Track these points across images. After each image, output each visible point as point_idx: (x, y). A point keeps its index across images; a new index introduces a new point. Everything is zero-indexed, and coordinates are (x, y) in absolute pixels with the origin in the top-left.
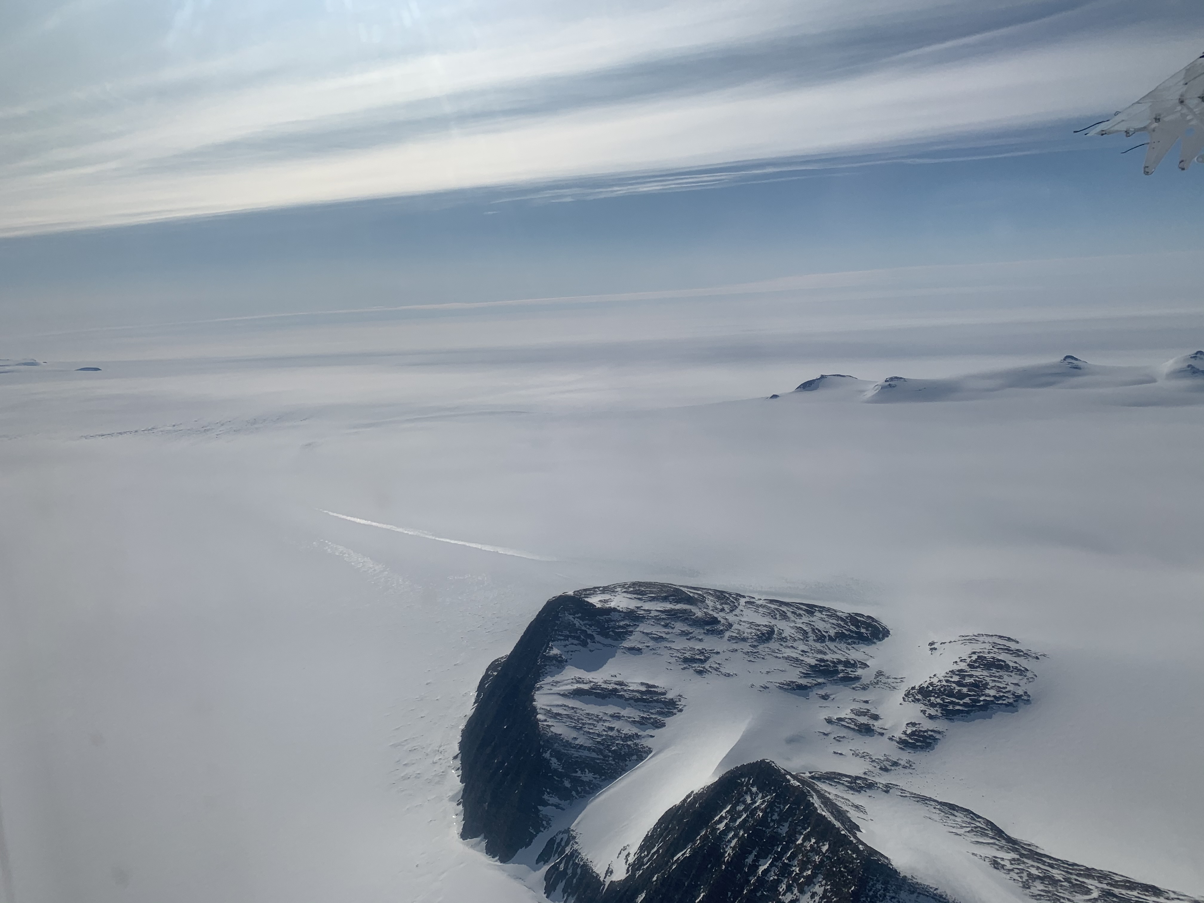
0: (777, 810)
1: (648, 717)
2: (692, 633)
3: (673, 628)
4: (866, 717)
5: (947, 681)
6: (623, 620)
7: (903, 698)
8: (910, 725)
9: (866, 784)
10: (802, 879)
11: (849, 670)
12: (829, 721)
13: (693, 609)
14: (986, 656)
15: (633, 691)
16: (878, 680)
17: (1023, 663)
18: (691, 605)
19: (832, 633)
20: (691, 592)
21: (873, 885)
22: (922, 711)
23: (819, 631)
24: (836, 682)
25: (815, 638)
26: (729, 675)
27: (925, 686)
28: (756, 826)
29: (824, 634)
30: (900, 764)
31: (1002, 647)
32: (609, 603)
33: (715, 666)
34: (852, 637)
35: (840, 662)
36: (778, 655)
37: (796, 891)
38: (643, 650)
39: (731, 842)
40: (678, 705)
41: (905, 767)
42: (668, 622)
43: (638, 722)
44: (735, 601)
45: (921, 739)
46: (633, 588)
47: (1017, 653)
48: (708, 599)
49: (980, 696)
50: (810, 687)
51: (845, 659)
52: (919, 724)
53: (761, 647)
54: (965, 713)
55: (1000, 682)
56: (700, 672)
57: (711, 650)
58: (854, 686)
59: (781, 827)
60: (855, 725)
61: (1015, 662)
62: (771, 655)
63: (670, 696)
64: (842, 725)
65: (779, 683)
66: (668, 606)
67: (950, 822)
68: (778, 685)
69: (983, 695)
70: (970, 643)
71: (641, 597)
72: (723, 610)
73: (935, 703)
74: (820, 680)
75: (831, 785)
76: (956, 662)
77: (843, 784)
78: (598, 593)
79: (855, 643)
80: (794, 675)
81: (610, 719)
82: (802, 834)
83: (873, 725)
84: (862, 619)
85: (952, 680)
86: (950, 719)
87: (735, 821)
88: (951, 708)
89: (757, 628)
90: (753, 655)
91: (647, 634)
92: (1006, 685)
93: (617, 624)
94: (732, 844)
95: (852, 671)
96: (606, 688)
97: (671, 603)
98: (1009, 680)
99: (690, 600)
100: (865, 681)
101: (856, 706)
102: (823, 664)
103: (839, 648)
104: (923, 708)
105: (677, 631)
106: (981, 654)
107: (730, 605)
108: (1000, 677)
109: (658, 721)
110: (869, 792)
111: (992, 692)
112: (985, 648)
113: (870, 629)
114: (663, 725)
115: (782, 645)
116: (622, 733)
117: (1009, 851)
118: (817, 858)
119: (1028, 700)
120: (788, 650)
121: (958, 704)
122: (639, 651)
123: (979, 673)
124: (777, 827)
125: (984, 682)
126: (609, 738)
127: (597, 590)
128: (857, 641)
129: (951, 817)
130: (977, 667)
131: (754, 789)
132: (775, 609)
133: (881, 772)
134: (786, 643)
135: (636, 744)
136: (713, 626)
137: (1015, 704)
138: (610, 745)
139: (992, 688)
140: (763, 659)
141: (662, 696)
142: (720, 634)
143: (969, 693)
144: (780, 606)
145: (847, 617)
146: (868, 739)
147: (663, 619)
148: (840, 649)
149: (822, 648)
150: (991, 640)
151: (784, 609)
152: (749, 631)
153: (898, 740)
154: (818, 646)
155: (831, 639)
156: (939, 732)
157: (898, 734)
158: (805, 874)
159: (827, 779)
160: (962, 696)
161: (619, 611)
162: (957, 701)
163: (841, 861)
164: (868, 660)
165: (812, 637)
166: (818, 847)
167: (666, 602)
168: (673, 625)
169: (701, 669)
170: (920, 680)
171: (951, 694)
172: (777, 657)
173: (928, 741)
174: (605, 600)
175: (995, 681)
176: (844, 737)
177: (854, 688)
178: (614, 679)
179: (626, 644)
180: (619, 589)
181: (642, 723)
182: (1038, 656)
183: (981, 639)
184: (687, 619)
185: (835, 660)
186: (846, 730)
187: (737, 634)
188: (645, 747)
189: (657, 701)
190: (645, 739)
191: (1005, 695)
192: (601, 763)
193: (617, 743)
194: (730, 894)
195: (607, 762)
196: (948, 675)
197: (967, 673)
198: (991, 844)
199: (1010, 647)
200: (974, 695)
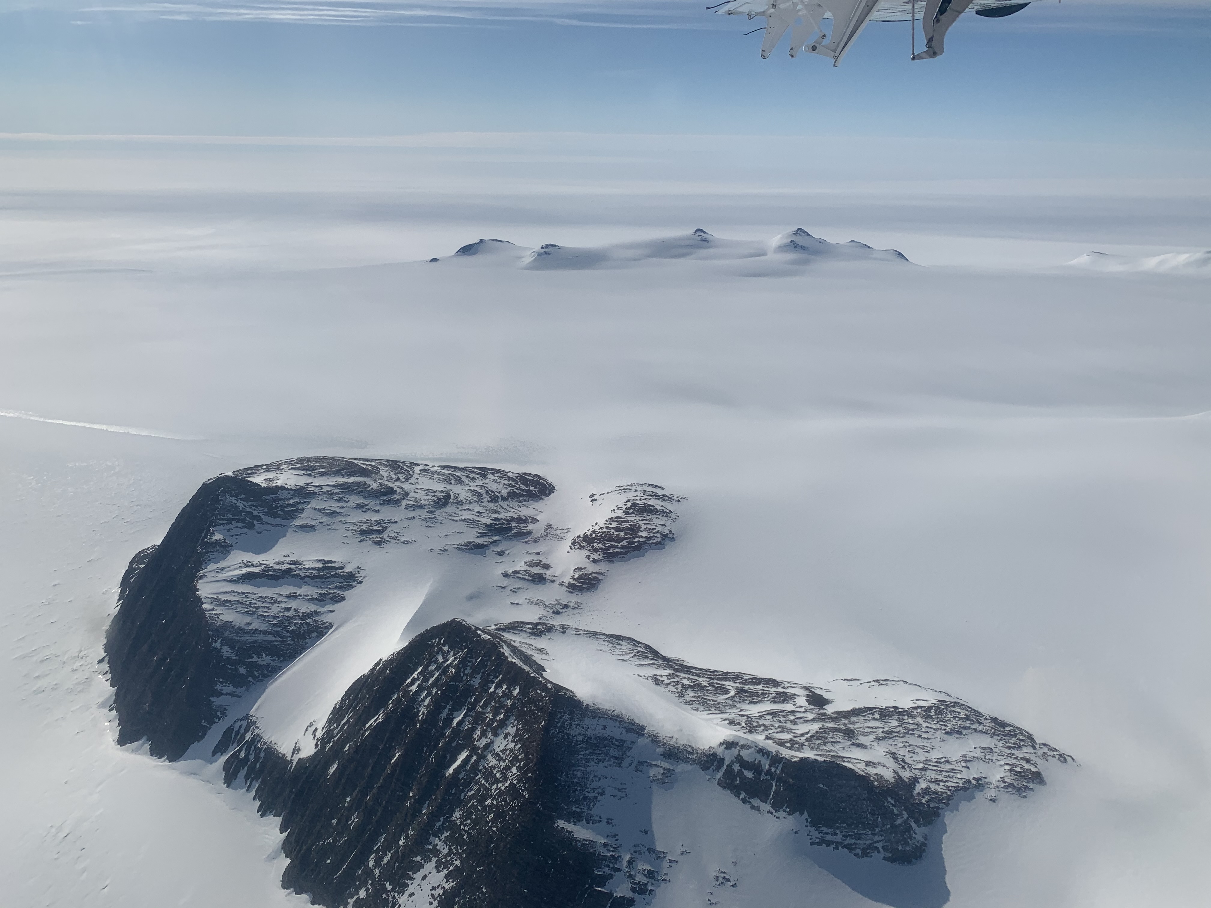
0: (469, 664)
1: (326, 592)
2: (367, 505)
3: (347, 502)
4: (539, 568)
5: (607, 528)
6: (292, 498)
7: (570, 546)
8: (577, 570)
9: (546, 629)
10: (496, 723)
11: (521, 525)
12: (506, 575)
13: (368, 481)
14: (638, 502)
15: (309, 569)
16: (547, 533)
17: (668, 506)
18: (365, 477)
19: (504, 492)
20: (364, 464)
21: (561, 718)
22: (586, 556)
23: (493, 492)
24: (510, 539)
25: (489, 499)
26: (408, 542)
27: (589, 533)
28: (450, 682)
29: (497, 494)
30: (570, 606)
31: (651, 494)
32: (275, 482)
33: (393, 535)
34: (522, 495)
35: (513, 519)
36: (455, 518)
37: (490, 735)
38: (316, 526)
39: (425, 701)
40: (358, 577)
41: (574, 608)
42: (341, 496)
43: (316, 599)
44: (410, 470)
45: (587, 581)
46: (301, 464)
47: (663, 498)
48: (382, 469)
49: (635, 538)
50: (486, 545)
51: (518, 516)
52: (585, 568)
53: (438, 512)
54: (622, 554)
55: (651, 524)
56: (378, 543)
57: (388, 520)
58: (526, 540)
59: (474, 679)
60: (529, 576)
61: (662, 506)
62: (448, 519)
63: (348, 569)
64: (518, 577)
65: (457, 545)
66: (341, 480)
67: (617, 651)
68: (457, 546)
69: (637, 537)
70: (625, 492)
71: (310, 472)
72: (398, 479)
73: (598, 548)
74: (495, 538)
75: (515, 633)
76: (614, 510)
77: (526, 631)
78: (261, 471)
79: (525, 501)
80: (471, 536)
81: (286, 600)
82: (493, 682)
83: (546, 574)
84: (530, 478)
85: (612, 526)
86: (611, 561)
87: (428, 680)
88: (611, 551)
89: (433, 494)
90: (431, 521)
91: (320, 510)
92: (655, 526)
93: (286, 503)
94: (426, 703)
95: (524, 527)
96: (279, 569)
97: (343, 477)
98: (658, 521)
99: (364, 472)
100: (535, 535)
101: (529, 558)
102: (497, 523)
103: (511, 506)
104: (588, 553)
105: (351, 504)
106: (635, 502)
107: (405, 474)
108: (650, 520)
109: (337, 595)
110: (549, 635)
111: (644, 534)
112: (637, 496)
113: (538, 486)
114: (343, 599)
115: (458, 508)
116: (299, 612)
117: (665, 668)
118: (508, 702)
119: (673, 538)
120: (464, 513)
121: (617, 547)
122: (312, 528)
123: (633, 518)
124: (470, 680)
125: (637, 526)
126: (286, 618)
127: (260, 468)
128: (527, 499)
129: (618, 647)
130: (633, 513)
131: (446, 648)
132: (449, 474)
133: (553, 615)
134: (463, 507)
135: (316, 622)
136: (389, 496)
137: (663, 542)
138: (287, 626)
139: (644, 530)
140: (441, 523)
141: (340, 571)
142: (396, 503)
143: (626, 536)
144: (454, 471)
145: (517, 477)
146: (541, 587)
147: (336, 493)
148: (512, 508)
149: (496, 508)
150: (640, 488)
151: (458, 473)
152: (426, 498)
153: (567, 585)
154: (492, 506)
155: (504, 499)
156: (601, 574)
157: (567, 580)
158: (498, 718)
159: (511, 629)
160: (619, 539)
161: (287, 489)
162: (616, 544)
163: (531, 701)
164: (536, 515)
165: (486, 498)
166: (509, 691)
167: (339, 476)
168: (347, 498)
169: (379, 539)
170: (584, 529)
171: (611, 539)
172: (454, 520)
173: (592, 582)
174: (270, 478)
175: (646, 524)
176: (519, 588)
177: (526, 542)
178: (288, 559)
179: (298, 522)
180: (285, 466)
181: (321, 599)
182: (680, 500)
183: (634, 488)
184: (361, 491)
185: (509, 518)
186: (522, 582)
187: (414, 501)
188: (325, 623)
189: (334, 576)
190: (325, 615)
191: (655, 535)
192: (279, 645)
193: (295, 623)
194: (425, 749)
195: (285, 643)
196: (607, 523)
197: (624, 519)
198: (651, 664)
199: (657, 493)
200: (630, 538)
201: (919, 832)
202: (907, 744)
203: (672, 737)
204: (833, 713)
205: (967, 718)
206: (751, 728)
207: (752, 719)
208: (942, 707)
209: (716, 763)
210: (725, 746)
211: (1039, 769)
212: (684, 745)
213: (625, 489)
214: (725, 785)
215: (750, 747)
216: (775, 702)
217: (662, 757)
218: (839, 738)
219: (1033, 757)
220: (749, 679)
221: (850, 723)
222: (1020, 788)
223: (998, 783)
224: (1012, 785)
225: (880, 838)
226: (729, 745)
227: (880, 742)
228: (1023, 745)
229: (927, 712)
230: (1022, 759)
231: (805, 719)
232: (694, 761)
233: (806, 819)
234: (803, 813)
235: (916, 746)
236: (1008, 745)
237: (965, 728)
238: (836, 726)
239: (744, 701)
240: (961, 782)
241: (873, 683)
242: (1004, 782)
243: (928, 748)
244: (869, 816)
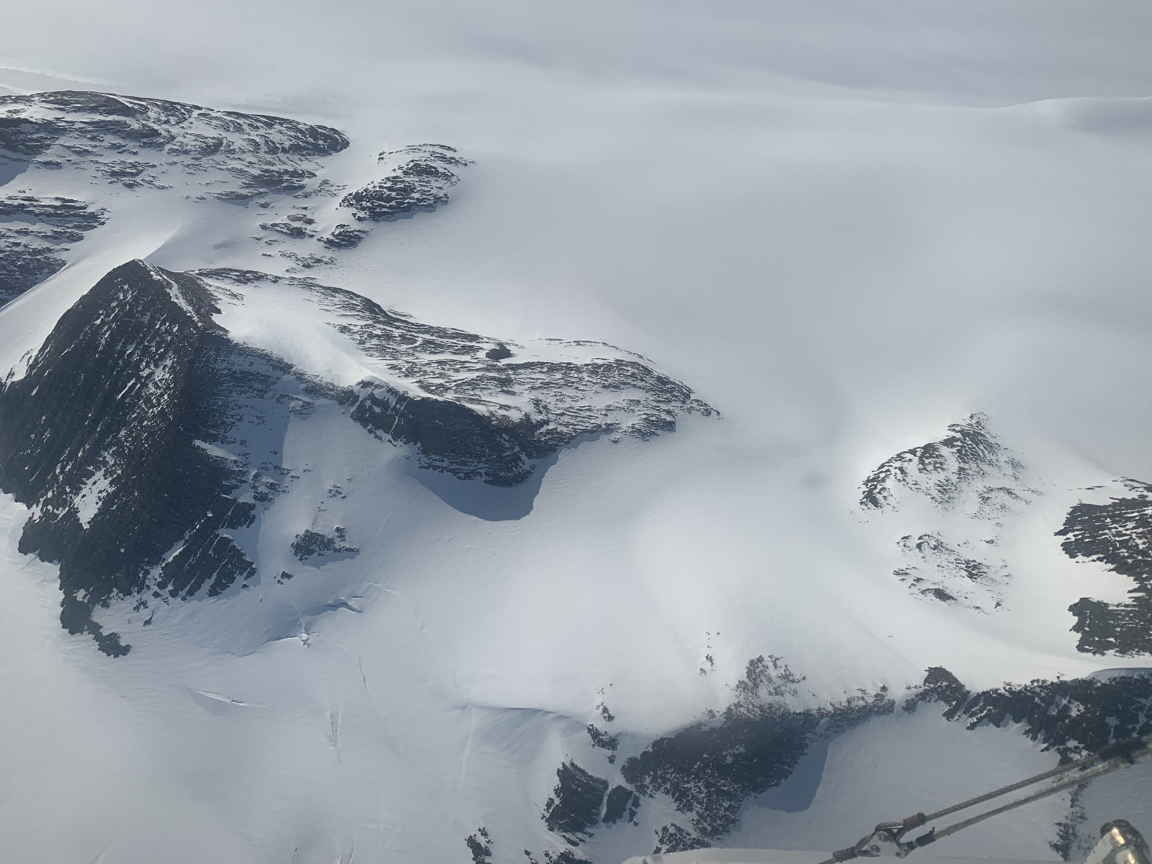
0: (142, 302)
1: (63, 231)
2: (124, 146)
3: (101, 141)
4: (301, 222)
5: (380, 187)
6: (37, 133)
7: (340, 203)
8: (340, 227)
9: (255, 277)
10: (157, 356)
11: (295, 179)
12: (264, 227)
13: (129, 120)
14: (421, 163)
15: (45, 206)
16: (321, 189)
17: (452, 169)
18: (126, 116)
19: (287, 144)
20: (131, 103)
22: (353, 214)
23: (273, 143)
24: (278, 191)
25: (267, 150)
26: (163, 188)
27: (360, 192)
28: (124, 318)
29: (278, 145)
30: (323, 261)
31: (439, 155)
32: (20, 114)
33: (148, 179)
34: (306, 149)
35: (286, 172)
36: (222, 167)
37: (152, 366)
38: (62, 164)
39: (106, 334)
40: (100, 218)
41: (326, 263)
42: (95, 134)
43: (50, 236)
44: (186, 113)
45: (347, 238)
46: (54, 97)
47: (450, 161)
48: (152, 110)
49: (406, 199)
50: (250, 197)
51: (293, 170)
52: (348, 226)
53: (204, 160)
54: (390, 214)
55: (425, 186)
56: (130, 186)
57: (146, 164)
58: (296, 194)
59: (144, 316)
60: (288, 229)
61: (445, 169)
62: (215, 167)
63: (90, 210)
64: (276, 230)
65: (217, 194)
66: (97, 117)
67: (326, 302)
68: (217, 195)
69: (408, 198)
70: (413, 152)
71: (63, 107)
72: (167, 122)
73: (365, 206)
74: (261, 190)
75: (218, 279)
76: (395, 170)
77: (230, 278)
78: (9, 102)
79: (309, 154)
80: (236, 186)
81: (16, 235)
82: (159, 320)
83: (306, 229)
84: (323, 131)
85: (385, 186)
86: (376, 220)
87: (110, 316)
88: (378, 210)
89: (203, 140)
90: (194, 167)
91: (69, 147)
92: (431, 188)
93: (29, 137)
94: (106, 336)
95: (297, 181)
96: (10, 205)
97: (101, 115)
98: (435, 185)
99: (125, 111)
100: (307, 190)
101: (294, 212)
102: (267, 174)
103: (291, 159)
104: (355, 211)
105: (106, 144)
106: (418, 162)
107: (178, 117)
109: (75, 235)
110: (256, 283)
111: (416, 195)
112: (424, 157)
113: (329, 140)
114: (81, 238)
115: (228, 157)
116: (29, 248)
117: (368, 319)
118: (169, 338)
119: (446, 201)
120: (234, 162)
121: (385, 207)
122: (58, 165)
123: (410, 179)
124: (141, 317)
125: (412, 187)
126: (14, 253)
127: (8, 99)
128: (312, 153)
129: (330, 298)
130: (412, 173)
131: (126, 287)
132: (230, 121)
133: (303, 268)
134: (234, 156)
135: (48, 258)
136: (151, 138)
137: (434, 205)
138: (15, 260)
139: (418, 191)
140: (205, 171)
141: (80, 211)
142: (159, 147)
143: (397, 197)
144: (238, 118)
145: (307, 130)
146: (298, 242)
147: (90, 131)
148: (291, 161)
149: (271, 160)
150: (431, 149)
151: (241, 121)
152: (194, 143)
153: (325, 240)
154: (269, 157)
155: (284, 151)
156: (364, 232)
157: (327, 236)
158: (159, 352)
159: (214, 275)
160: (389, 199)
161: (32, 122)
162: (384, 204)
163: (185, 338)
164: (316, 170)
165: (264, 148)
166: (170, 329)
167: (96, 113)
168: (102, 137)
169: (132, 182)
170: (357, 186)
171: (380, 198)
172: (220, 169)
173: (352, 240)
174: (15, 110)
175: (422, 185)
176: (275, 241)
177: (295, 197)
178: (22, 195)
179: (41, 158)
180: (36, 98)
181: (56, 237)
182: (467, 163)
183: (423, 149)
184: (119, 131)
185: (282, 171)
186: (279, 234)
187: (179, 146)
188: (57, 261)
189: (74, 215)
190: (58, 253)
191: (428, 197)
192: (5, 278)
193: (24, 258)
194: (103, 376)
195: (13, 277)
196: (383, 182)
197: (400, 180)
198: (355, 315)
199: (446, 155)
200: (401, 199)
201: (527, 463)
202: (560, 394)
203: (318, 376)
204: (503, 365)
205: (633, 375)
206: (409, 372)
207: (416, 365)
208: (615, 365)
209: (351, 399)
210: (361, 385)
211: (675, 420)
212: (327, 383)
213: (415, 149)
214: (356, 418)
215: (382, 387)
216: (455, 354)
217: (304, 392)
218: (492, 385)
219: (677, 410)
220: (450, 334)
221: (514, 374)
222: (646, 433)
223: (627, 429)
224: (639, 431)
225: (485, 465)
226: (365, 384)
227: (534, 391)
228: (674, 400)
229: (594, 369)
230: (664, 411)
231: (471, 368)
232: (333, 396)
233: (419, 448)
234: (417, 443)
235: (568, 396)
236: (660, 399)
237: (624, 384)
238: (498, 376)
239: (425, 351)
240: (591, 426)
241: (573, 344)
242: (633, 428)
243: (578, 398)
244: (477, 448)
